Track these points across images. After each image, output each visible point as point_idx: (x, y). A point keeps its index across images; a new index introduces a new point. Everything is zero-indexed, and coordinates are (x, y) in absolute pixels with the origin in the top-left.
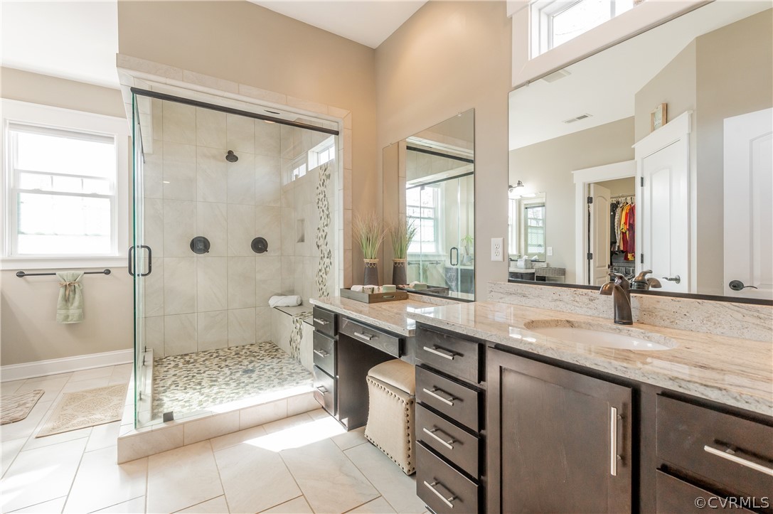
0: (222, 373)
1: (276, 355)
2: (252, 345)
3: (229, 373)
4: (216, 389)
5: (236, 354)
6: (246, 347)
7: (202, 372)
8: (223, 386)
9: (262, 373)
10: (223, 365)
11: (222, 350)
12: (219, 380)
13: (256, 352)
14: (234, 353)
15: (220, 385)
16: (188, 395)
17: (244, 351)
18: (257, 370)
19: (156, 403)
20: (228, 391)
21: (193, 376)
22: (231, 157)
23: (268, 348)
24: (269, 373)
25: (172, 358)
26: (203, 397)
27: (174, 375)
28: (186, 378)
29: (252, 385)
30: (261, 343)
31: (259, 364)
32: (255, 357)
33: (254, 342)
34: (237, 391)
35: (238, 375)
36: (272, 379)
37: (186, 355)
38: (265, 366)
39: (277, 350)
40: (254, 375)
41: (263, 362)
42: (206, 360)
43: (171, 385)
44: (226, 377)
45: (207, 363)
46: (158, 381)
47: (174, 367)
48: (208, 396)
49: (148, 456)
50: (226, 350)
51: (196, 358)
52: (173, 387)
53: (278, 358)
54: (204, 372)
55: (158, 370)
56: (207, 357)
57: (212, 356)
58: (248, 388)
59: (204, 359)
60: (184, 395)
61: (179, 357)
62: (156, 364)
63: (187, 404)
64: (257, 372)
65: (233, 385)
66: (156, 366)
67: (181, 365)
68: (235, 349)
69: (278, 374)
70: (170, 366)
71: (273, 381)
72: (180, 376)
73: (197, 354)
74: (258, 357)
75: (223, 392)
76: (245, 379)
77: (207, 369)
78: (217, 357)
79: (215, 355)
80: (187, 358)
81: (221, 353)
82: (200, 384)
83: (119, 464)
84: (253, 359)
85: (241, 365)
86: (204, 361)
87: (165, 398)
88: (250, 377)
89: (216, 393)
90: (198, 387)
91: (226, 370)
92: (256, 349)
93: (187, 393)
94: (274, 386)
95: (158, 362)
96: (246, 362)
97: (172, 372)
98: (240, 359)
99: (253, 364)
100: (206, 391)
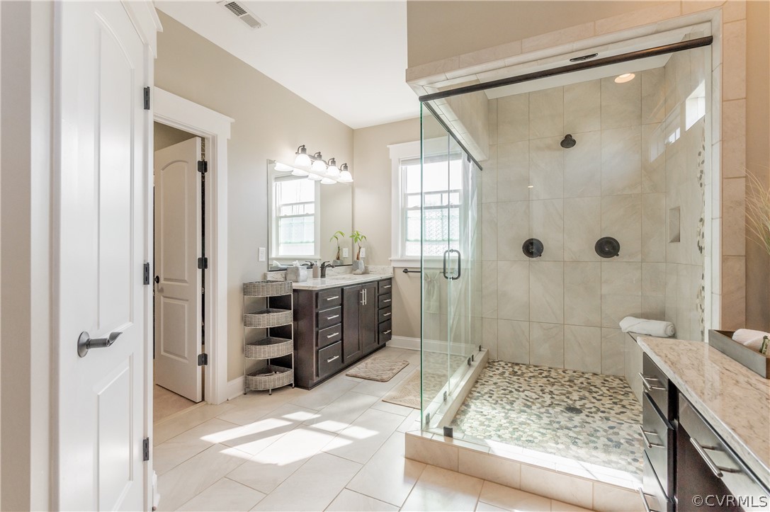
0: (540, 400)
1: (621, 400)
2: (595, 374)
3: (549, 402)
4: (523, 417)
5: (570, 381)
6: (586, 376)
7: (521, 390)
8: (533, 418)
9: (589, 420)
10: (547, 390)
11: (556, 370)
12: (534, 407)
13: (595, 386)
14: (567, 379)
15: (530, 414)
16: (493, 412)
17: (582, 380)
18: (585, 412)
19: (464, 407)
20: (534, 426)
21: (511, 392)
22: (568, 142)
23: (614, 385)
24: (599, 423)
25: (503, 364)
26: (505, 421)
27: (495, 384)
28: (503, 392)
29: (566, 431)
30: (607, 376)
31: (591, 405)
32: (591, 392)
33: (599, 372)
34: (544, 431)
35: (558, 409)
36: (598, 434)
37: (517, 364)
38: (598, 410)
39: (626, 394)
40: (578, 419)
41: (598, 404)
42: (533, 376)
43: (486, 393)
44: (543, 407)
45: (533, 381)
46: (478, 385)
47: (500, 374)
48: (510, 423)
49: (427, 464)
50: (561, 372)
51: (525, 371)
52: (486, 397)
53: (624, 406)
54: (523, 391)
55: (485, 373)
56: (536, 374)
57: (541, 373)
58: (560, 433)
59: (531, 374)
60: (491, 410)
61: (510, 365)
62: (487, 365)
63: (486, 423)
64: (582, 416)
65: (545, 420)
66: (486, 368)
67: (507, 374)
68: (571, 373)
69: (611, 431)
70: (498, 372)
71: (598, 438)
72: (499, 387)
73: (528, 367)
74: (595, 395)
75: (529, 424)
76: (563, 419)
77: (528, 388)
78: (546, 377)
79: (545, 374)
80: (516, 368)
81: (553, 374)
82: (512, 403)
83: (406, 458)
84: (587, 394)
85: (568, 398)
86: (530, 378)
87: (473, 407)
88: (571, 419)
89: (521, 424)
90: (508, 407)
91: (547, 398)
92: (597, 381)
93: (495, 409)
94: (596, 448)
95: (489, 363)
96: (575, 396)
97: (495, 379)
98: (570, 389)
99: (583, 401)
100: (513, 415)
